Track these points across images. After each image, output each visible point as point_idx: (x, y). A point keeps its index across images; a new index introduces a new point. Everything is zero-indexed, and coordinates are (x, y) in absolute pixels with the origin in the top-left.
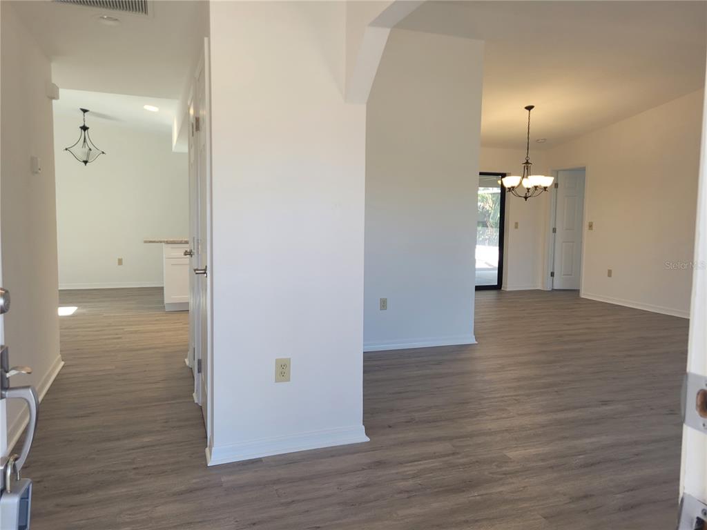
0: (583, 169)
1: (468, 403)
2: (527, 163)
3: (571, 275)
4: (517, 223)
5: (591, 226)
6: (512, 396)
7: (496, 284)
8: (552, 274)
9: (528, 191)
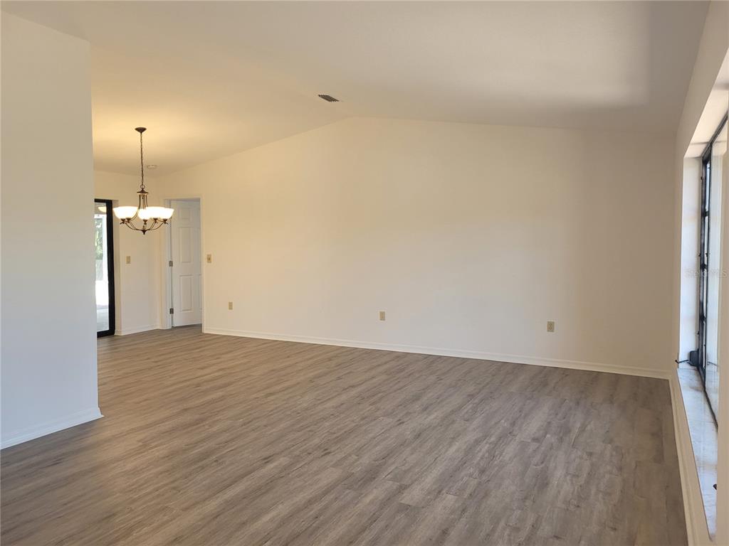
0: (198, 200)
1: (114, 515)
2: (143, 191)
3: (190, 310)
4: (129, 258)
5: (209, 259)
6: (167, 484)
7: (108, 329)
8: (172, 311)
9: (145, 224)
